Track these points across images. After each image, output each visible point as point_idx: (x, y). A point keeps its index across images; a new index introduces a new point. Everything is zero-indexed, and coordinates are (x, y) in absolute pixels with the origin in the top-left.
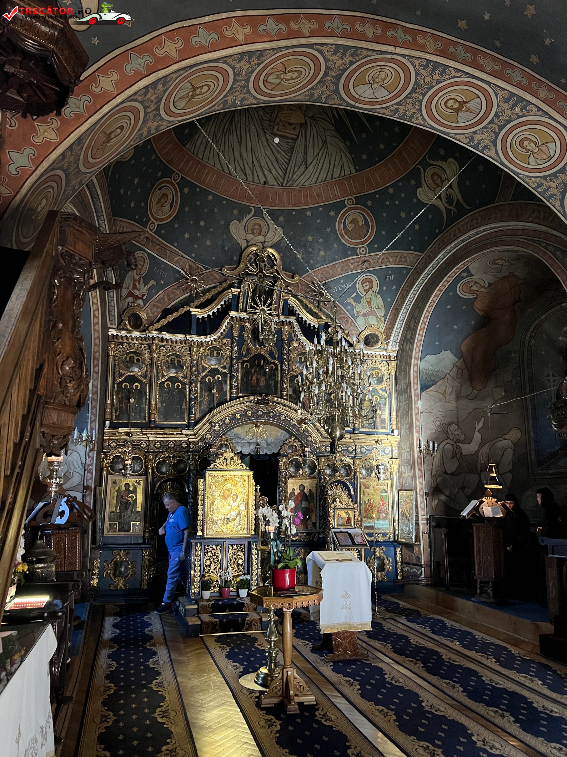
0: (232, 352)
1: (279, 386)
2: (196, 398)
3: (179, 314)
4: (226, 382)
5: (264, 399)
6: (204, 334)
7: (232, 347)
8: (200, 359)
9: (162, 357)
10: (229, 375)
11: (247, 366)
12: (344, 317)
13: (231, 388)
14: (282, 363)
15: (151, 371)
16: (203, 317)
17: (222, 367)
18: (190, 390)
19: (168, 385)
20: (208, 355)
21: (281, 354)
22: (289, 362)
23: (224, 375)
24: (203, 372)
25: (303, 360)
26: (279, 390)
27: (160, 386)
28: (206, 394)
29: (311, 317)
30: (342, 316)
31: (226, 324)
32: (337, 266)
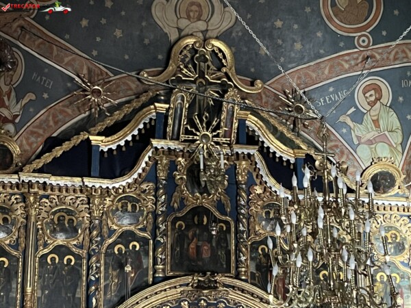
0: (155, 204)
1: (233, 258)
2: (98, 280)
3: (71, 146)
4: (147, 254)
5: (210, 281)
6: (112, 176)
7: (155, 196)
8: (104, 217)
9: (44, 214)
10: (151, 242)
11: (180, 226)
12: (336, 146)
13: (155, 263)
14: (237, 221)
15: (27, 238)
16: (110, 150)
17: (140, 230)
18: (89, 268)
19: (52, 259)
20: (117, 210)
21: (237, 206)
22: (248, 220)
23: (144, 242)
24: (110, 237)
25: (272, 216)
26: (233, 265)
27: (40, 262)
28: (115, 273)
29: (284, 147)
30: (333, 144)
31: (146, 159)
32: (322, 65)
